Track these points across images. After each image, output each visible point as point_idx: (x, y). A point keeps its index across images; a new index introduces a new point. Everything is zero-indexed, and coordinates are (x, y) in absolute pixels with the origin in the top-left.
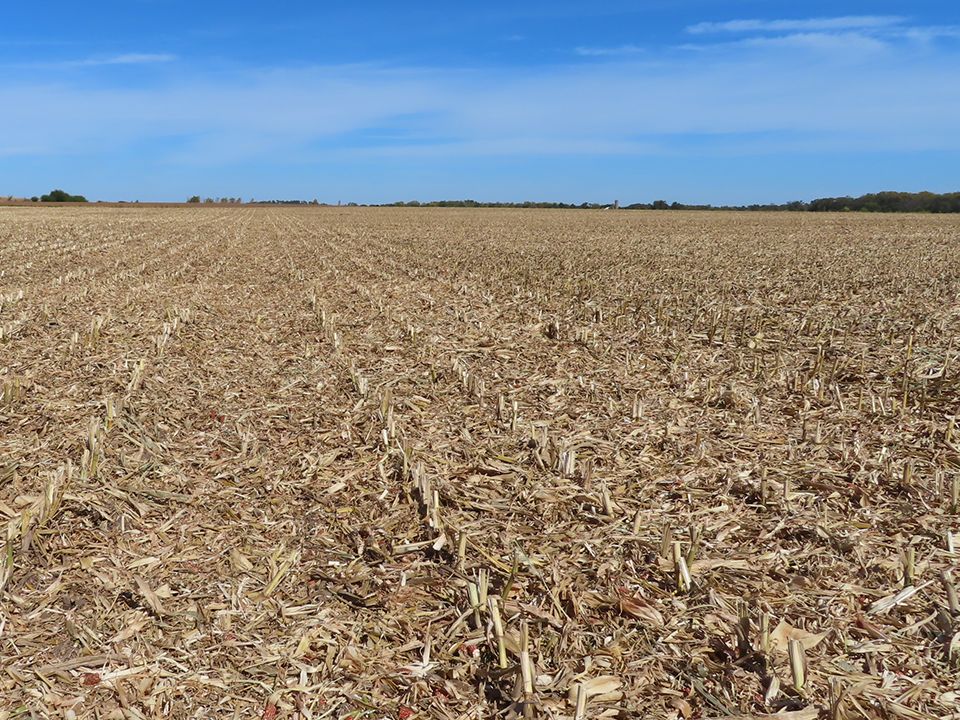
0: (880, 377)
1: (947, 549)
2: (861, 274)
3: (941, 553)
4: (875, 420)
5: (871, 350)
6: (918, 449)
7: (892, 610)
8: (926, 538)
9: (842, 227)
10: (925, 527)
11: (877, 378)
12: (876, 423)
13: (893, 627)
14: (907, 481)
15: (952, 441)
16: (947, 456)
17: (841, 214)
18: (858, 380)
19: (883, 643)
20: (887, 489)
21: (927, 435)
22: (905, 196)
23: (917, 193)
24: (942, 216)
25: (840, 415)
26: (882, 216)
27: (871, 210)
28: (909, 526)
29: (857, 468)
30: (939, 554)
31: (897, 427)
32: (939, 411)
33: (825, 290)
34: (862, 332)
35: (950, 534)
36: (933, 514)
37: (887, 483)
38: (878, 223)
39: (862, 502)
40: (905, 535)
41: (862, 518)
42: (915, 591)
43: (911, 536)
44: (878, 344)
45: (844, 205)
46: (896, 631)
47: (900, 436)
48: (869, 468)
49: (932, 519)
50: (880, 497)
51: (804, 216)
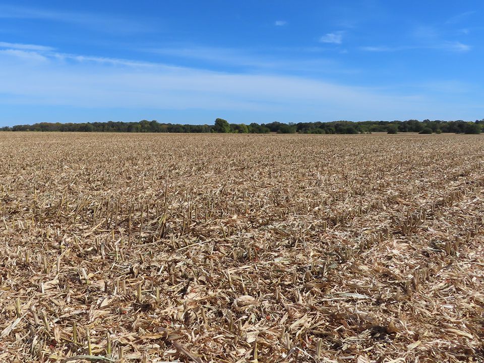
0: (28, 210)
1: (41, 292)
2: (28, 160)
3: (39, 294)
4: (20, 232)
5: (26, 197)
6: (37, 243)
7: (10, 333)
8: (33, 288)
9: (25, 138)
10: (33, 283)
11: (26, 210)
12: (20, 233)
13: (10, 342)
14: (28, 261)
15: (50, 237)
16: (48, 244)
17: (25, 132)
18: (18, 212)
19: (5, 352)
20: (20, 267)
21: (41, 236)
22: (51, 124)
23: (55, 123)
24: (64, 133)
25: (5, 232)
26: (41, 133)
27: (38, 130)
28: (26, 284)
29: (7, 259)
30: (37, 295)
31: (29, 234)
32: (49, 222)
33: (11, 169)
34: (24, 189)
35: (42, 284)
36: (37, 275)
37: (20, 264)
38: (38, 136)
39: (8, 276)
40: (24, 289)
41: (7, 284)
42: (20, 320)
43: (27, 289)
44: (29, 193)
45: (27, 128)
46: (11, 344)
47: (30, 238)
48: (12, 258)
49: (35, 278)
50: (16, 272)
51: (8, 133)
